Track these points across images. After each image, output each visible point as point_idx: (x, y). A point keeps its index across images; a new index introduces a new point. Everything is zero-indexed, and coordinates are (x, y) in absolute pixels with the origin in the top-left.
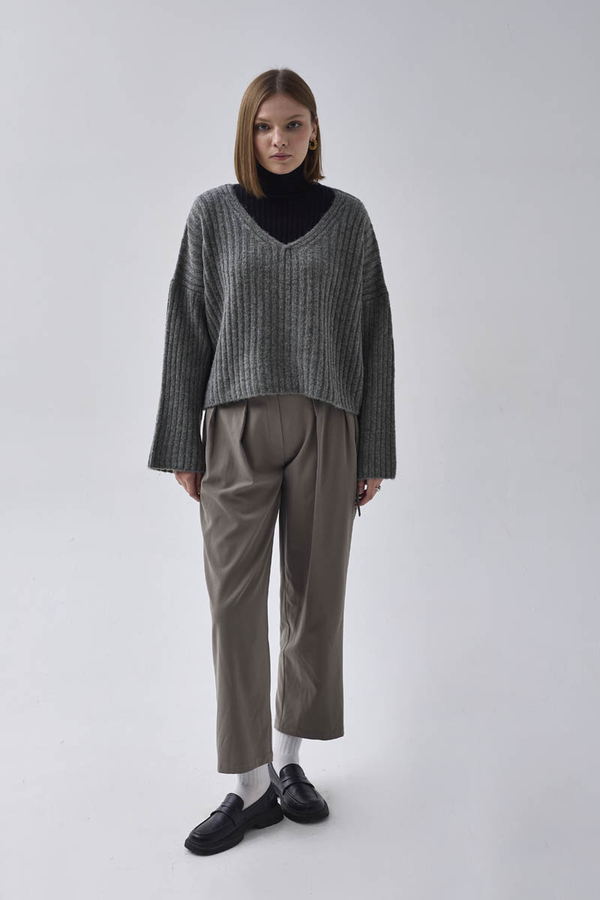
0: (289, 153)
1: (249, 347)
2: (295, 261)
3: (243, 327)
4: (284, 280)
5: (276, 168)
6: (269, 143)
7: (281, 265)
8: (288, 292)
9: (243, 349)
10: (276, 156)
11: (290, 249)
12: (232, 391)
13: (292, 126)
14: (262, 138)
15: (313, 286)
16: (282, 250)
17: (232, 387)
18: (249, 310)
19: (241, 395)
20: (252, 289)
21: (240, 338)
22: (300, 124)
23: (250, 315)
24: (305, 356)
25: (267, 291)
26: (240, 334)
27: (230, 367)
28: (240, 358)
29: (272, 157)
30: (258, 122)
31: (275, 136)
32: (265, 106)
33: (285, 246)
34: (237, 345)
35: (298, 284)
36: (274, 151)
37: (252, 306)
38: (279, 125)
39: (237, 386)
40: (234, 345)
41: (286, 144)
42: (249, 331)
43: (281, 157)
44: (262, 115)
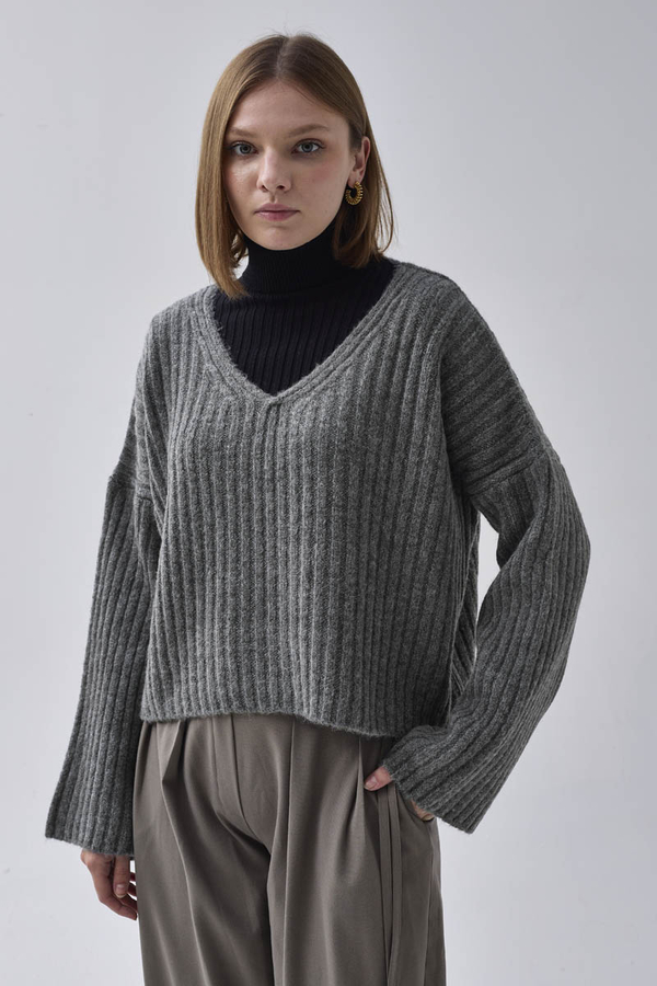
0: (293, 205)
1: (203, 611)
2: (281, 430)
3: (191, 571)
4: (262, 472)
5: (267, 236)
6: (252, 182)
7: (256, 440)
8: (268, 496)
9: (193, 616)
10: (263, 210)
11: (278, 405)
12: (176, 699)
13: (303, 147)
14: (241, 172)
15: (312, 479)
16: (265, 406)
17: (176, 689)
18: (201, 536)
19: (189, 709)
20: (204, 496)
21: (186, 596)
22: (322, 145)
23: (202, 547)
24: (301, 631)
25: (229, 497)
26: (186, 586)
27: (170, 651)
28: (189, 633)
29: (257, 212)
30: (233, 137)
31: (263, 168)
32: (249, 105)
33: (271, 400)
34: (182, 608)
35: (286, 476)
36: (261, 199)
37: (205, 529)
38: (275, 145)
39: (184, 688)
40: (176, 607)
41: (287, 186)
42: (203, 580)
43: (278, 213)
44: (242, 123)
